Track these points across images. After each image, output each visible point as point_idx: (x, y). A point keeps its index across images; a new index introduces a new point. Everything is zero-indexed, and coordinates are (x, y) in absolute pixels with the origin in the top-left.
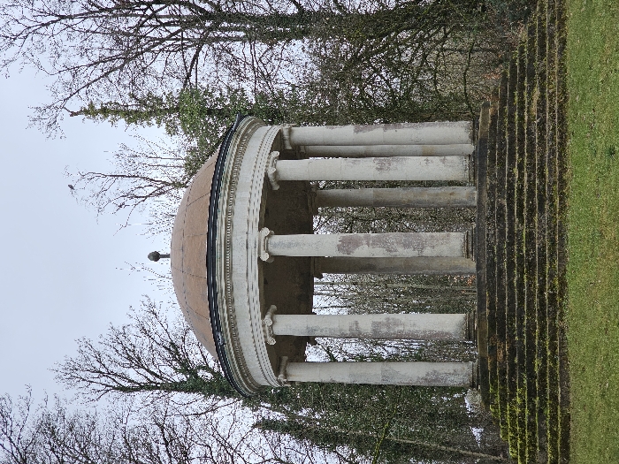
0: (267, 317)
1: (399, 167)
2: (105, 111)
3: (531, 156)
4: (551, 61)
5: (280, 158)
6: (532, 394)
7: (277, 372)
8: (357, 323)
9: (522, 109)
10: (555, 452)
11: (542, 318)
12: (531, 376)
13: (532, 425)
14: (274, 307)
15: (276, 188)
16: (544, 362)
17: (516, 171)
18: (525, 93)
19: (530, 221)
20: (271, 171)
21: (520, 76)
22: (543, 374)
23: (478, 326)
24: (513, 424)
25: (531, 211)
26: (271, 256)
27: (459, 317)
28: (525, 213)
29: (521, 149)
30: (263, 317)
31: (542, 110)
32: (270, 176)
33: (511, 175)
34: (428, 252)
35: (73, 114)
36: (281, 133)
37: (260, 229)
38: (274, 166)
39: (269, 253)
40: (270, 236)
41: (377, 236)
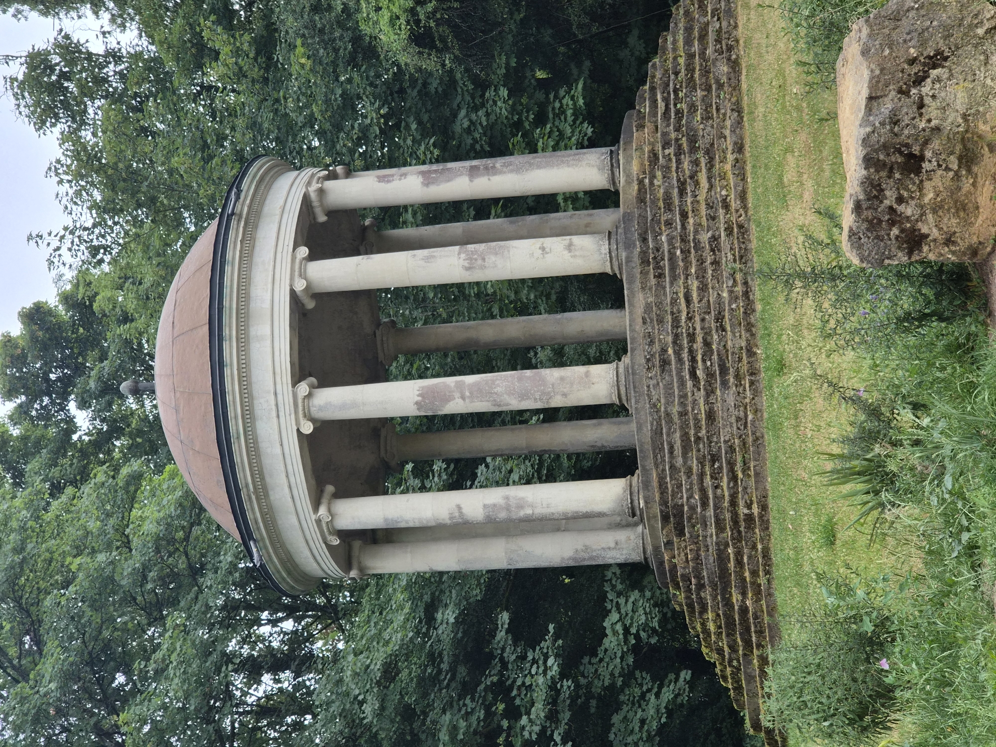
1: (500, 262)
5: (312, 257)
6: (731, 626)
8: (459, 508)
12: (728, 605)
15: (312, 305)
16: (745, 597)
17: (682, 299)
20: (300, 286)
22: (744, 612)
26: (316, 424)
27: (617, 488)
28: (702, 379)
29: (687, 265)
30: (316, 509)
32: (300, 294)
34: (557, 401)
36: (306, 199)
37: (295, 382)
38: (303, 275)
39: (313, 420)
40: (310, 396)
41: (476, 384)
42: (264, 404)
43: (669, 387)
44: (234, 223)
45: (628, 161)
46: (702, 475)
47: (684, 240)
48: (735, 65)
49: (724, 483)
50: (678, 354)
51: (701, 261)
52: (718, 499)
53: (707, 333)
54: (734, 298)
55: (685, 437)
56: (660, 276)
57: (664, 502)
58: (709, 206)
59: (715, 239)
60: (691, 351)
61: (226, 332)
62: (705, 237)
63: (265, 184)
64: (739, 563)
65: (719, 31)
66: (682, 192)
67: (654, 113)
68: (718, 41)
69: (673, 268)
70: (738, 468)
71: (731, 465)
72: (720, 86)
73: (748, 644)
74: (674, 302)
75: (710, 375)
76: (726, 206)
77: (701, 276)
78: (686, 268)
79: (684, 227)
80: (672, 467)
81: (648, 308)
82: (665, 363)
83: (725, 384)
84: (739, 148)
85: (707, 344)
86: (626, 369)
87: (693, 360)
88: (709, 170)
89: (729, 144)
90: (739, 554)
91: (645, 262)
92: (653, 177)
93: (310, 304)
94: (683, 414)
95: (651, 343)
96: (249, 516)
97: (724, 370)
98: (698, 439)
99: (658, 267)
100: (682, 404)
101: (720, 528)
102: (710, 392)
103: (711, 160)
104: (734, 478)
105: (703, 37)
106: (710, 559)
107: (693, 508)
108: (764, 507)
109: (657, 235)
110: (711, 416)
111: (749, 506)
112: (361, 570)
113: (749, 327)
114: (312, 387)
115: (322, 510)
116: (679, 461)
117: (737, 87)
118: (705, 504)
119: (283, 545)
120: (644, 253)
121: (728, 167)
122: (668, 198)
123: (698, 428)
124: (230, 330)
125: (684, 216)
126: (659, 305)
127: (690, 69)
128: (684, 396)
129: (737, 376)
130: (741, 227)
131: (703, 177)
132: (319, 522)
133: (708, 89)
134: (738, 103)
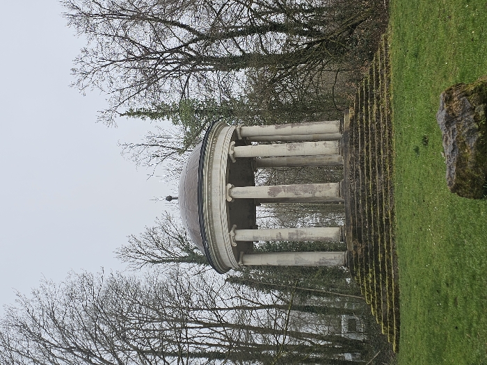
0: (232, 232)
1: (300, 148)
2: (139, 113)
3: (373, 143)
4: (382, 90)
6: (378, 272)
7: (238, 261)
8: (280, 233)
9: (367, 116)
10: (391, 304)
11: (382, 232)
12: (377, 262)
13: (378, 289)
15: (234, 161)
16: (384, 255)
17: (365, 150)
18: (369, 107)
19: (374, 178)
20: (231, 152)
21: (366, 97)
22: (383, 262)
23: (347, 234)
24: (367, 287)
25: (374, 173)
26: (233, 198)
27: (337, 229)
28: (371, 175)
29: (367, 138)
30: (229, 232)
31: (378, 118)
32: (231, 155)
33: (362, 152)
34: (317, 194)
35: (121, 115)
36: (235, 131)
37: (226, 184)
38: (232, 150)
40: (231, 189)
41: (289, 187)
69: (362, 141)
83: (380, 173)
97: (379, 168)
109: (356, 133)
111: (387, 216)
114: (232, 186)
128: (364, 184)
129: (385, 168)
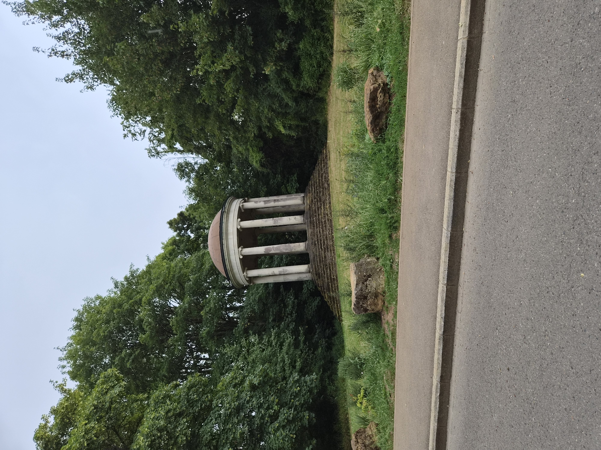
5: (241, 221)
14: (246, 268)
30: (243, 273)
36: (239, 207)
37: (238, 248)
38: (239, 225)
39: (242, 255)
40: (242, 250)
41: (277, 247)
42: (232, 252)
43: (316, 249)
44: (224, 214)
45: (307, 200)
46: (324, 268)
47: (319, 220)
48: (329, 185)
49: (328, 270)
50: (318, 243)
51: (322, 225)
52: (327, 274)
53: (324, 240)
54: (329, 234)
55: (320, 260)
56: (314, 226)
57: (316, 271)
58: (324, 214)
59: (325, 221)
60: (321, 243)
61: (223, 238)
62: (323, 220)
63: (231, 204)
64: (332, 287)
65: (325, 176)
66: (318, 210)
67: (312, 191)
68: (325, 178)
69: (316, 226)
70: (331, 268)
71: (330, 267)
72: (326, 189)
73: (334, 302)
74: (317, 232)
75: (325, 249)
76: (327, 215)
77: (322, 228)
78: (319, 226)
79: (319, 217)
80: (317, 265)
81: (311, 232)
82: (315, 244)
83: (328, 251)
84: (330, 203)
85: (324, 242)
86: (307, 244)
87: (321, 245)
88: (324, 206)
89: (328, 202)
90: (332, 285)
91: (311, 223)
92: (312, 205)
93: (241, 231)
94: (319, 255)
95: (312, 240)
96: (229, 275)
97: (328, 248)
98: (323, 261)
99: (313, 224)
100: (319, 253)
101: (328, 279)
102: (325, 252)
103: (324, 204)
104: (330, 270)
105: (322, 177)
106: (326, 285)
107: (322, 274)
108: (337, 277)
109: (313, 218)
110: (325, 257)
111: (334, 276)
112: (253, 283)
113: (333, 241)
114: (242, 248)
115: (245, 273)
116: (319, 264)
117: (329, 190)
118: (324, 274)
119: (237, 280)
120: (310, 221)
121: (328, 207)
122: (315, 210)
123: (322, 259)
124: (224, 237)
125: (319, 215)
126: (314, 232)
127: (319, 183)
128: (319, 252)
129: (330, 250)
130: (330, 220)
131: (322, 207)
132: (244, 276)
133: (323, 189)
134: (329, 193)
